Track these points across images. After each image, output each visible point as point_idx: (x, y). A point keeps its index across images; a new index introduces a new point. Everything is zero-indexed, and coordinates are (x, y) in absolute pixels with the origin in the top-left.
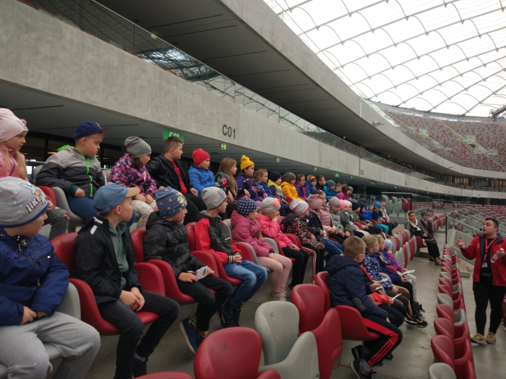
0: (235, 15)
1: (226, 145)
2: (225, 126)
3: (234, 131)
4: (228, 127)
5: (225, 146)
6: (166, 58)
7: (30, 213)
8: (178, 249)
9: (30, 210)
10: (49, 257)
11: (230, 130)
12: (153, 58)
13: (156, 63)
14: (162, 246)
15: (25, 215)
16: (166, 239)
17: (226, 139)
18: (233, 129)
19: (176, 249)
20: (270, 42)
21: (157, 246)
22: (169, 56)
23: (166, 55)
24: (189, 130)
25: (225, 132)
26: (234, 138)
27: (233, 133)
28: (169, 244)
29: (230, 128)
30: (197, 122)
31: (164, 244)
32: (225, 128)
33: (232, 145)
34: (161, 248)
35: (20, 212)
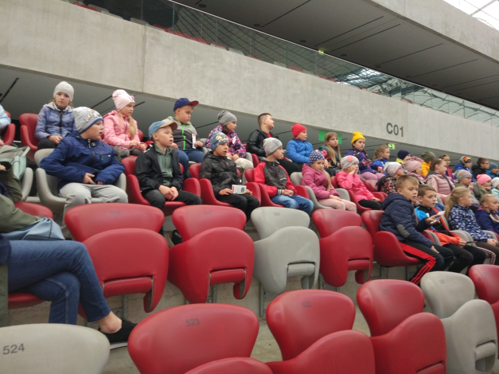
0: (396, 13)
1: (395, 145)
2: (389, 124)
3: (402, 129)
4: (393, 125)
5: (393, 145)
6: (361, 77)
7: (87, 122)
8: (223, 174)
9: (87, 120)
10: (109, 156)
11: (396, 128)
12: (347, 81)
13: (352, 84)
14: (209, 172)
15: (84, 124)
16: (211, 167)
17: (392, 137)
18: (399, 127)
19: (221, 175)
20: (444, 34)
21: (205, 172)
22: (363, 75)
23: (360, 75)
24: (346, 131)
25: (390, 131)
26: (402, 136)
27: (400, 131)
28: (214, 171)
29: (396, 126)
30: (355, 123)
31: (211, 170)
32: (389, 126)
33: (401, 144)
34: (208, 174)
35: (82, 122)
